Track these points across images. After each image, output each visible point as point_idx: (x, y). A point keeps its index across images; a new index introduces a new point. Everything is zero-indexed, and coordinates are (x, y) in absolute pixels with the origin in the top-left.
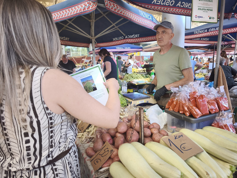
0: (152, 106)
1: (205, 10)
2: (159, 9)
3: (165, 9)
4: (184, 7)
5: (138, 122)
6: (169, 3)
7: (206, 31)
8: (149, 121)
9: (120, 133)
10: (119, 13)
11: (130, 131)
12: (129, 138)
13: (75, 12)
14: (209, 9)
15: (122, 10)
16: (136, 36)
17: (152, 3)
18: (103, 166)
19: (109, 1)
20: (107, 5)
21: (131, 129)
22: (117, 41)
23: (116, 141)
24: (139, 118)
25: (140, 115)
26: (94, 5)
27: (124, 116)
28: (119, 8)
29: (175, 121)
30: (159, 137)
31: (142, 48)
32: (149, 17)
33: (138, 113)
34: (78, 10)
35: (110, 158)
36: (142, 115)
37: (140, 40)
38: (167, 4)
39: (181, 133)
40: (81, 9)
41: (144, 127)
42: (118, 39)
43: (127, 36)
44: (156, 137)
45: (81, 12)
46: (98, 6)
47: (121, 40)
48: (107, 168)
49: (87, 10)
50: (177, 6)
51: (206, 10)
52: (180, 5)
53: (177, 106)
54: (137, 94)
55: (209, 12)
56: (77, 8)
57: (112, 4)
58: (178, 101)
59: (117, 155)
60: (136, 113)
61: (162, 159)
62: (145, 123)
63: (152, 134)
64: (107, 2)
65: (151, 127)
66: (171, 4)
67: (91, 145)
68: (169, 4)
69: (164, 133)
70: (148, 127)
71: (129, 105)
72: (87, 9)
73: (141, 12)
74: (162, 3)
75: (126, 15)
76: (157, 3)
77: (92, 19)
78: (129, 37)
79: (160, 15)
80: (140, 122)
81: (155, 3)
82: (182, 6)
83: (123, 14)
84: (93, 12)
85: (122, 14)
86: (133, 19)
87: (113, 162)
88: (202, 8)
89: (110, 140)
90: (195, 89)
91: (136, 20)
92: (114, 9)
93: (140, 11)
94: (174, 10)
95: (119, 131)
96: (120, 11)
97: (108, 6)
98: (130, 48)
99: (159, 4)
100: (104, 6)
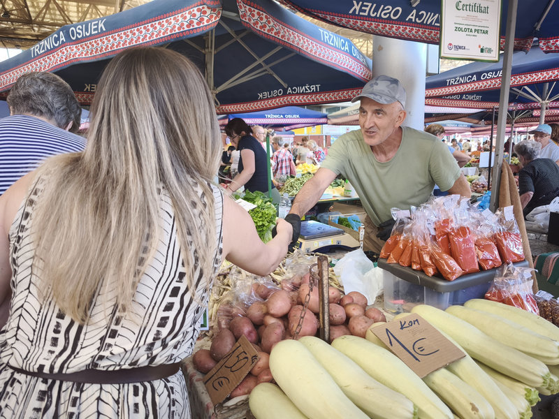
0: (349, 253)
1: (471, 31)
2: (366, 25)
3: (381, 26)
4: (425, 22)
5: (316, 289)
6: (390, 13)
7: (475, 78)
8: (343, 287)
9: (273, 316)
10: (273, 34)
11: (297, 313)
12: (294, 329)
13: (168, 31)
14: (480, 28)
15: (279, 27)
16: (313, 88)
17: (351, 12)
18: (235, 393)
19: (248, 7)
20: (244, 16)
21: (301, 307)
22: (268, 99)
23: (264, 335)
24: (317, 281)
25: (320, 274)
26: (214, 16)
27: (284, 277)
28: (272, 24)
29: (401, 288)
30: (364, 325)
31: (326, 117)
32: (343, 45)
33: (315, 270)
34: (174, 27)
35: (250, 374)
36: (325, 273)
37: (323, 97)
38: (385, 14)
39: (416, 315)
40: (182, 24)
41: (329, 302)
42: (270, 94)
43: (292, 89)
44: (358, 325)
45: (182, 30)
46: (222, 18)
47: (278, 96)
48: (243, 397)
49: (196, 26)
50: (407, 20)
51: (473, 31)
52: (413, 18)
53: (407, 253)
54: (313, 226)
55: (480, 35)
56: (173, 22)
57: (255, 13)
58: (408, 241)
59: (267, 368)
60: (310, 269)
61: (371, 375)
62: (332, 293)
63: (348, 318)
64: (243, 10)
65: (347, 301)
66: (395, 15)
67: (207, 344)
68: (388, 15)
69: (376, 316)
70: (340, 302)
71: (296, 251)
72: (198, 24)
73: (323, 33)
74: (373, 13)
75: (288, 39)
76: (361, 14)
77: (208, 48)
78: (295, 90)
79: (368, 39)
80: (321, 290)
81: (357, 13)
82: (419, 20)
83: (283, 36)
84: (212, 31)
85: (280, 37)
86: (304, 49)
87: (257, 384)
88: (463, 27)
89: (250, 332)
90: (447, 215)
91: (311, 51)
92: (260, 24)
93: (322, 31)
94: (401, 30)
95: (272, 312)
96: (275, 31)
97: (247, 18)
98: (298, 116)
99: (366, 14)
100: (237, 16)
